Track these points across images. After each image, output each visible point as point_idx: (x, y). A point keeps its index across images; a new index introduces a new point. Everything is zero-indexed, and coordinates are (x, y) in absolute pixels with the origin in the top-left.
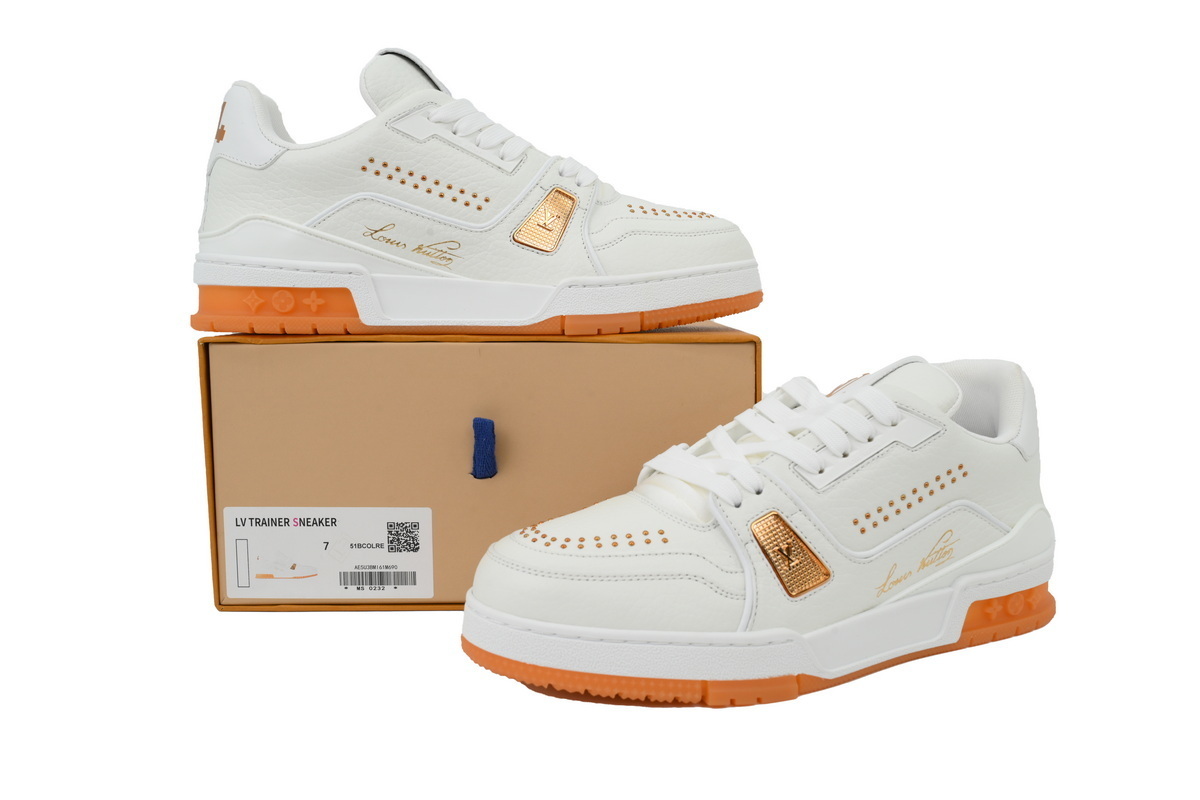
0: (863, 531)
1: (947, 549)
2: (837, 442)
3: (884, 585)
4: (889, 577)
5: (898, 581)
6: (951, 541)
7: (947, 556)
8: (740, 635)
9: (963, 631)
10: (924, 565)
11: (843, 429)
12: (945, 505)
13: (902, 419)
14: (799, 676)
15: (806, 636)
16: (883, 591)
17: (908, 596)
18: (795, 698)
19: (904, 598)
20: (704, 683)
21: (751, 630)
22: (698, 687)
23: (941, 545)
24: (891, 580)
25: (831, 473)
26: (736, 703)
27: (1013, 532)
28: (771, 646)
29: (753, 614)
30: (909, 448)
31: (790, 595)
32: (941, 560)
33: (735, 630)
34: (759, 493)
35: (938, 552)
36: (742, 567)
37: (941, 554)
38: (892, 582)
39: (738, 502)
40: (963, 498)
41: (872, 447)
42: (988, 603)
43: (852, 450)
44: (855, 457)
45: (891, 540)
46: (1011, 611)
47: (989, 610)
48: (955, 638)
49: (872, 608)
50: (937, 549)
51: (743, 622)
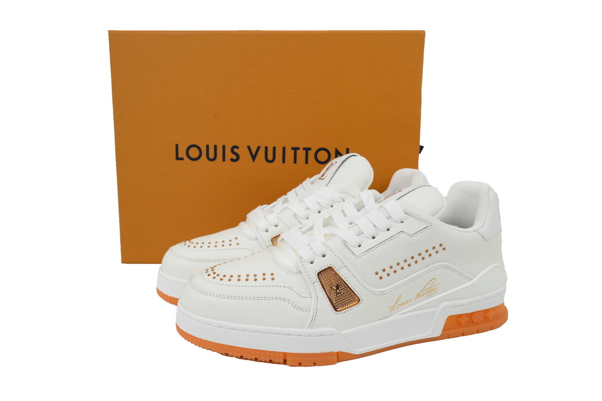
0: (381, 278)
1: (433, 288)
2: (370, 231)
3: (394, 306)
4: (396, 303)
5: (403, 304)
6: (435, 284)
7: (433, 292)
8: (305, 330)
9: (443, 330)
10: (418, 296)
11: (373, 224)
12: (432, 264)
13: (406, 219)
14: (338, 353)
15: (343, 332)
16: (393, 309)
17: (409, 311)
18: (335, 364)
19: (406, 313)
20: (285, 354)
21: (311, 328)
22: (282, 355)
23: (429, 286)
24: (398, 303)
25: (364, 247)
26: (302, 365)
27: (475, 280)
28: (322, 337)
29: (313, 320)
30: (409, 235)
31: (336, 310)
32: (430, 293)
33: (303, 328)
34: (324, 256)
35: (427, 289)
36: (311, 295)
37: (429, 290)
38: (398, 304)
39: (312, 261)
40: (443, 261)
41: (390, 234)
42: (460, 316)
43: (377, 235)
44: (379, 239)
45: (398, 283)
46: (475, 321)
47: (460, 320)
48: (438, 334)
49: (387, 317)
50: (427, 288)
51: (308, 323)
